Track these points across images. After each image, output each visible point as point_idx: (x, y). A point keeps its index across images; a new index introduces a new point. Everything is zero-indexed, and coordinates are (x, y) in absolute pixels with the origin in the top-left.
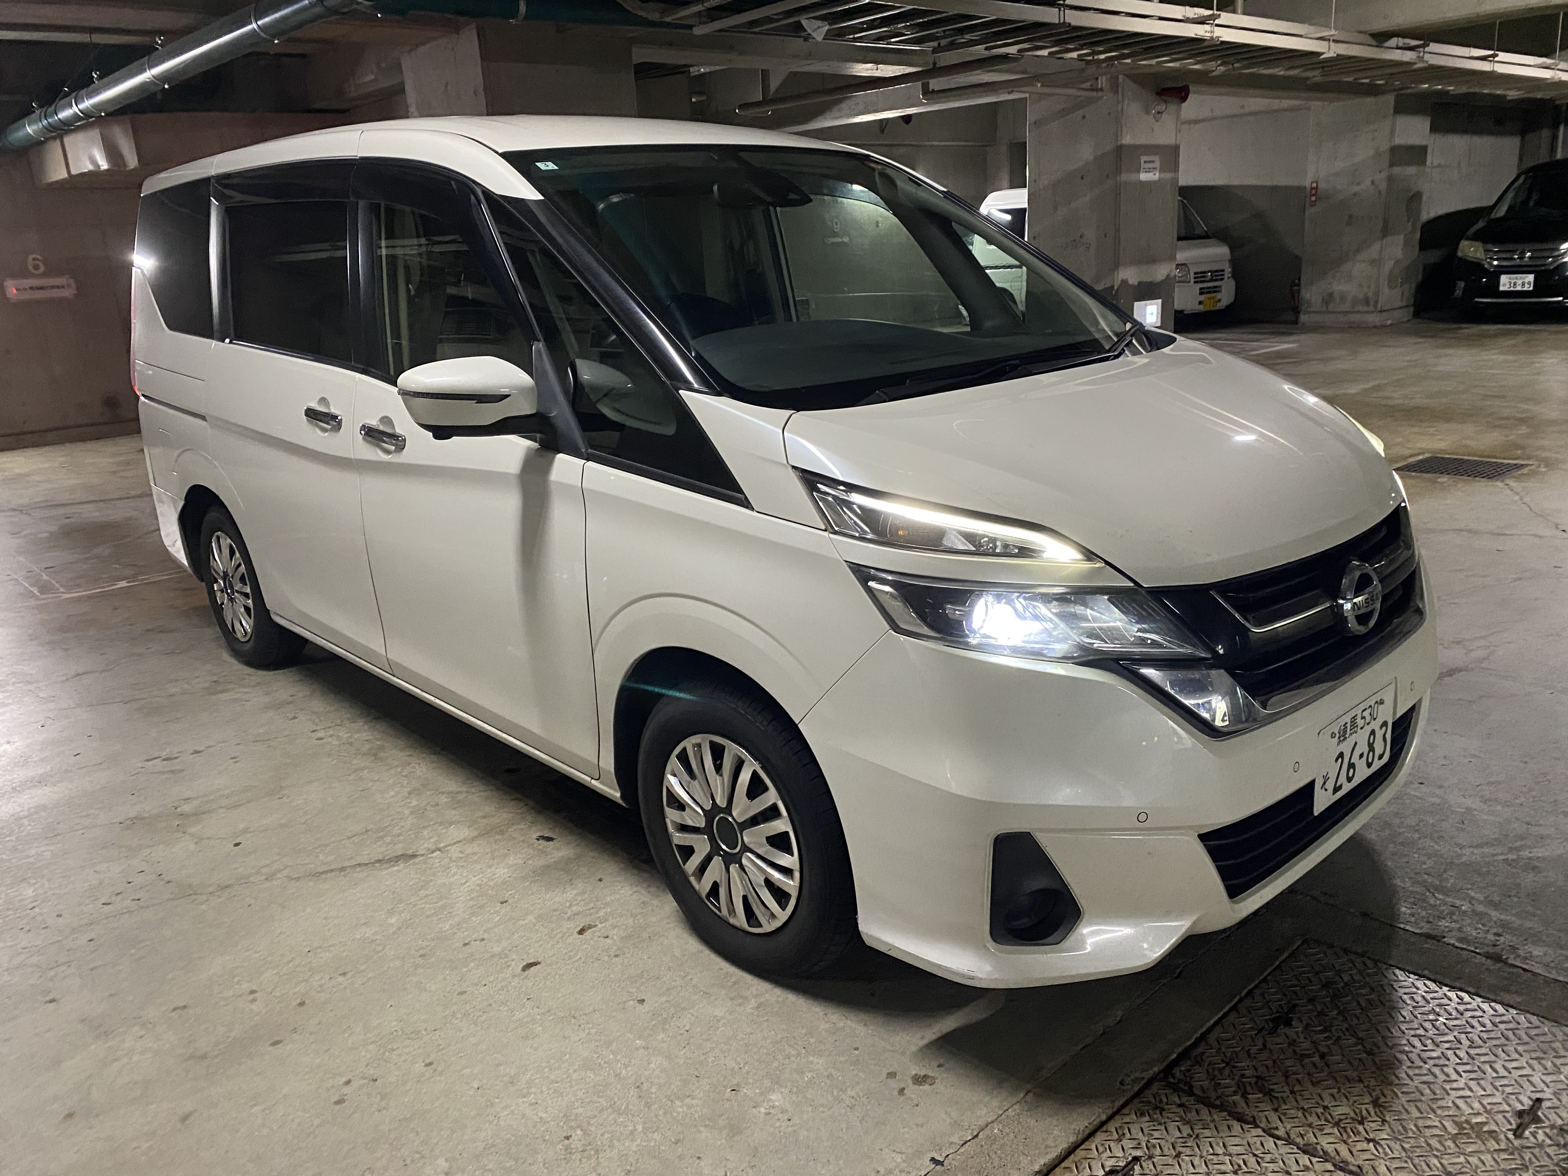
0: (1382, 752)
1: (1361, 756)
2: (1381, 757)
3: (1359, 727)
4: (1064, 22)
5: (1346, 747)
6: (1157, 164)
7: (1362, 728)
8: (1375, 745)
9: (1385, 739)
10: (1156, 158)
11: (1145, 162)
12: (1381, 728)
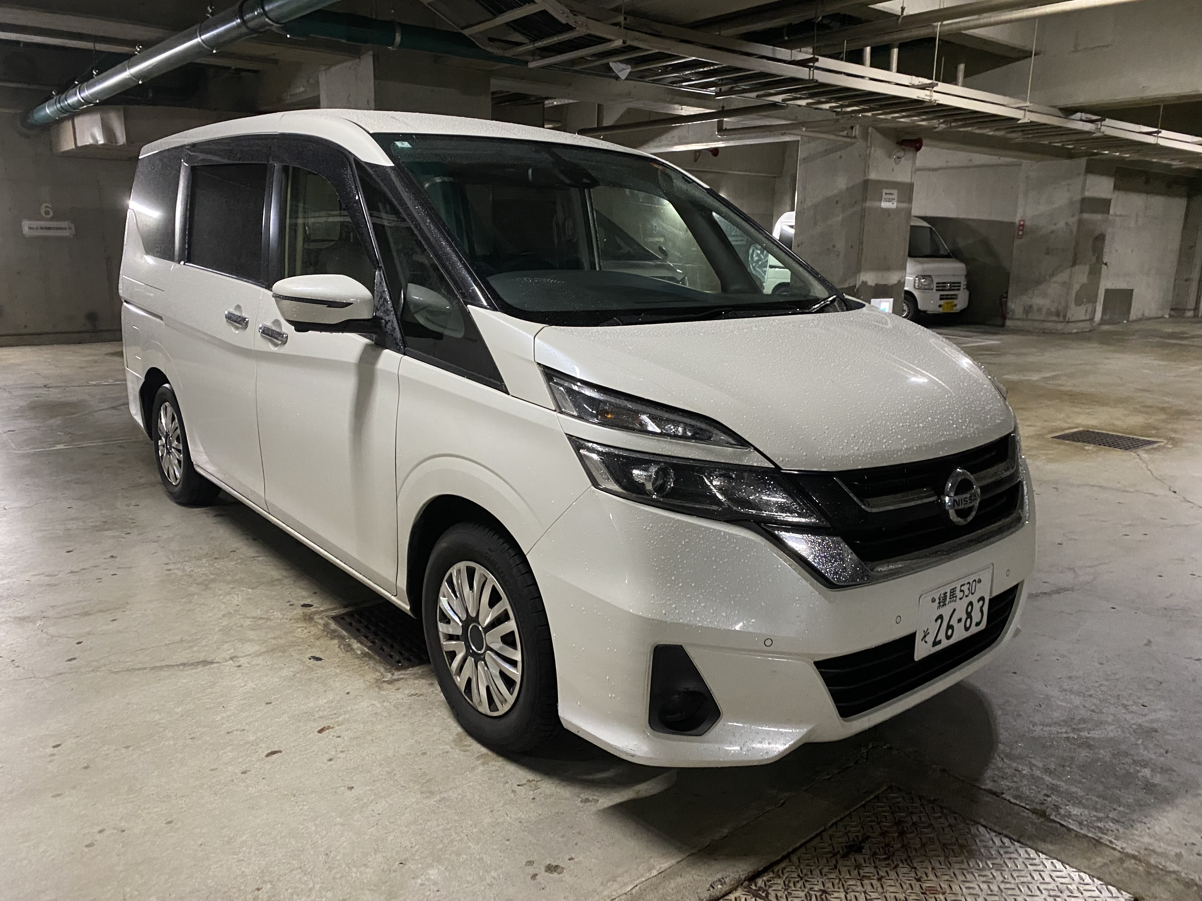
0: (978, 620)
1: (960, 621)
2: (978, 624)
3: (958, 598)
4: (813, 79)
5: (946, 612)
6: (895, 196)
7: (961, 599)
8: (973, 614)
9: (982, 611)
10: (895, 192)
11: (886, 194)
12: (979, 601)
